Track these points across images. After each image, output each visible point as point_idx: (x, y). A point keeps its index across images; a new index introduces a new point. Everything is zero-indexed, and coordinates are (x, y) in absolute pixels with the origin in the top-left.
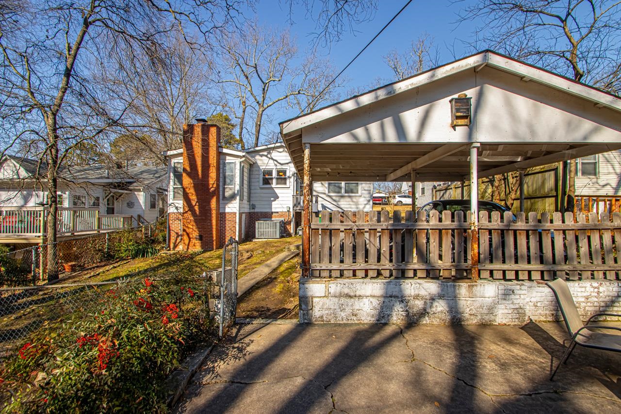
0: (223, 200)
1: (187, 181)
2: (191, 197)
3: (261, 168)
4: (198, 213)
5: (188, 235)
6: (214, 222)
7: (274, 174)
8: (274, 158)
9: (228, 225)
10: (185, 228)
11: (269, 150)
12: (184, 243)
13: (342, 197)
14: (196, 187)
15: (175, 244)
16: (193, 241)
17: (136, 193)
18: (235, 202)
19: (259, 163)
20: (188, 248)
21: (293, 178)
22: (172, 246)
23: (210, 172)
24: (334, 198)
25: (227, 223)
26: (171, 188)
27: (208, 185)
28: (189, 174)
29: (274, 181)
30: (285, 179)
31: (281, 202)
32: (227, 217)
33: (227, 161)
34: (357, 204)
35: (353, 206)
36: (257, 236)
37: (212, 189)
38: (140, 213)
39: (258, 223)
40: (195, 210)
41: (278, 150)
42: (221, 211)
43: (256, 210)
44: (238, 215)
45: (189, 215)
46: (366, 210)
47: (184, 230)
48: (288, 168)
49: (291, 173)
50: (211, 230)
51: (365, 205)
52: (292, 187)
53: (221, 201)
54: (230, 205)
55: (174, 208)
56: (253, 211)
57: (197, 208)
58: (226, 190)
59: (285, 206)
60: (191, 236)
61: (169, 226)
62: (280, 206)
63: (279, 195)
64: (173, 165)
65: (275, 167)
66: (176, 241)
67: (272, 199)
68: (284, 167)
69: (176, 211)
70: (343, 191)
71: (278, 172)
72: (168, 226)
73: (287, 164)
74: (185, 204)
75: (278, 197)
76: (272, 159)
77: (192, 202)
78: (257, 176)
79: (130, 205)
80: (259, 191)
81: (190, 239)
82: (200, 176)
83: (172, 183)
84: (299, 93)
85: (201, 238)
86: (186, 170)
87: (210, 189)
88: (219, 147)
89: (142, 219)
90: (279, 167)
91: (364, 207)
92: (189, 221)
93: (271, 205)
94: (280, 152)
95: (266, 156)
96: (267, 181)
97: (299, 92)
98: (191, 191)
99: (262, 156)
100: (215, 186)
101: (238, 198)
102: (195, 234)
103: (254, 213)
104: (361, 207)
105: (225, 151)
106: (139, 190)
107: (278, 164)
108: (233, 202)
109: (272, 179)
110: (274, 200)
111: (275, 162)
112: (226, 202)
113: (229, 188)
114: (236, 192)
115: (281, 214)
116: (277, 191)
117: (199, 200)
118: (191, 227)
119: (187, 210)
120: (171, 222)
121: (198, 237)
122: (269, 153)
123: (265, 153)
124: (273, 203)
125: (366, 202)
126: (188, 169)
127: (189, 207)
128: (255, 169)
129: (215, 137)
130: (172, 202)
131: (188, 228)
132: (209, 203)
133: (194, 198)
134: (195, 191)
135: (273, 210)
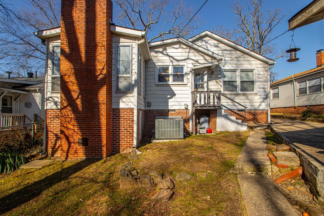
0: (116, 93)
1: (66, 65)
2: (71, 87)
3: (157, 64)
4: (80, 108)
5: (67, 138)
6: (103, 120)
7: (171, 71)
8: (170, 54)
9: (123, 124)
10: (63, 129)
11: (164, 46)
12: (62, 150)
13: (237, 94)
14: (78, 74)
15: (53, 148)
16: (75, 146)
17: (33, 94)
18: (131, 95)
19: (154, 60)
20: (67, 156)
21: (191, 74)
22: (50, 150)
23: (97, 54)
24: (229, 96)
25: (122, 122)
26: (49, 78)
27: (95, 70)
28: (68, 57)
29: (171, 78)
30: (182, 76)
31: (178, 100)
32: (122, 115)
33: (121, 44)
34: (251, 101)
35: (248, 104)
36: (157, 136)
37: (101, 76)
38: (37, 112)
39: (158, 121)
40: (77, 104)
41: (174, 46)
42: (113, 107)
43: (152, 108)
44: (135, 112)
45: (68, 112)
46: (261, 108)
47: (62, 132)
48: (185, 64)
49: (189, 70)
50: (100, 131)
51: (261, 102)
52: (189, 85)
53: (114, 95)
54: (124, 99)
55: (53, 104)
56: (148, 108)
57: (79, 102)
58: (120, 80)
59: (183, 104)
60: (71, 140)
61: (47, 126)
62: (177, 103)
63: (176, 92)
64: (51, 50)
65: (171, 64)
66: (55, 144)
67: (168, 96)
68: (181, 63)
69: (54, 107)
70: (238, 89)
71: (175, 68)
72: (45, 127)
73: (184, 60)
74: (64, 97)
75: (175, 95)
76: (168, 55)
77: (73, 93)
78: (153, 73)
79: (28, 105)
80: (155, 88)
81: (70, 143)
82: (84, 59)
83: (50, 72)
84: (170, 33)
85: (85, 142)
86: (65, 52)
87: (97, 77)
88: (110, 24)
89: (39, 118)
90: (175, 63)
91: (260, 105)
92: (68, 119)
93: (168, 102)
94: (176, 48)
95: (162, 52)
96: (162, 78)
97: (169, 31)
98: (72, 80)
99: (157, 52)
100: (105, 72)
101: (136, 90)
102: (77, 137)
103: (150, 110)
104: (256, 105)
105: (118, 29)
106: (35, 91)
107: (174, 61)
108: (129, 95)
109: (168, 76)
110: (171, 98)
111: (171, 59)
112: (120, 95)
113: (124, 77)
114: (133, 82)
115: (179, 112)
116: (173, 88)
117: (82, 92)
118: (72, 127)
119: (65, 105)
120: (49, 121)
121: (81, 141)
122: (165, 49)
123: (161, 50)
124: (170, 100)
125: (261, 100)
126: (67, 50)
127: (68, 101)
128: (150, 66)
129: (105, 7)
130: (50, 96)
131: (68, 129)
132: (96, 94)
133: (74, 88)
134: (77, 79)
135: (170, 108)
